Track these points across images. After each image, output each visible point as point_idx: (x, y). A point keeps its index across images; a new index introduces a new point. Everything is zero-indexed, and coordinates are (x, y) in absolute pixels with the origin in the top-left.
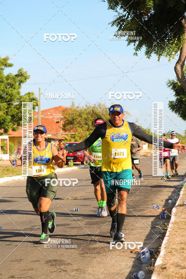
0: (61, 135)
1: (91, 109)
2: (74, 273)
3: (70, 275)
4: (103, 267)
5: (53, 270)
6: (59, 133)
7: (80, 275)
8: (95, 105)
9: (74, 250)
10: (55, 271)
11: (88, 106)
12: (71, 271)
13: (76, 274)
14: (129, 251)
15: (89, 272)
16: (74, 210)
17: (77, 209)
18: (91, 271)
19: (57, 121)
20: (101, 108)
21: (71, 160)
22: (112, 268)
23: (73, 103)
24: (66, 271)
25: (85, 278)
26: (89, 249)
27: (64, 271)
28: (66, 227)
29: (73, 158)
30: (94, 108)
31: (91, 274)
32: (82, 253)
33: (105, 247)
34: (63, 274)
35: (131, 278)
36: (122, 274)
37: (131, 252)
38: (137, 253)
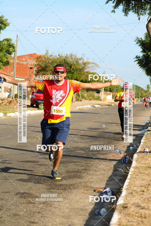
0: (33, 80)
1: (63, 58)
2: (41, 206)
3: (38, 207)
4: (68, 202)
5: (22, 202)
6: (32, 78)
7: (47, 208)
8: (67, 55)
9: (42, 185)
10: (24, 203)
11: (60, 55)
12: (38, 204)
13: (43, 207)
14: (92, 189)
15: (55, 205)
18: (57, 205)
19: (31, 67)
20: (72, 58)
21: (41, 103)
22: (77, 204)
23: (47, 51)
24: (34, 203)
25: (52, 211)
26: (56, 185)
28: (36, 163)
29: (43, 102)
30: (66, 57)
31: (57, 208)
32: (49, 188)
33: (70, 184)
34: (31, 205)
35: (93, 214)
36: (86, 210)
37: (95, 191)
38: (100, 192)
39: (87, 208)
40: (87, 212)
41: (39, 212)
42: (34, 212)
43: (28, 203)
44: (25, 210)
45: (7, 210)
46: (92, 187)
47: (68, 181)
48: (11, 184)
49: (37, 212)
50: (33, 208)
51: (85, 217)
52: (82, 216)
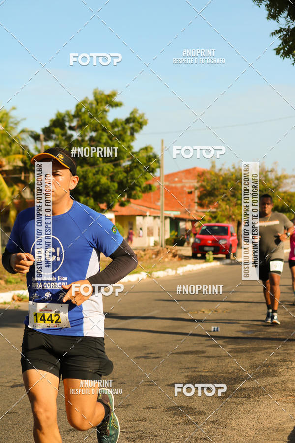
0: (195, 212)
4: (254, 418)
6: (193, 209)
11: (236, 167)
13: (212, 429)
15: (233, 425)
16: (213, 330)
17: (217, 329)
19: (190, 191)
21: (209, 251)
22: (268, 420)
23: (213, 164)
29: (212, 248)
31: (235, 429)
36: (284, 429)
39: (285, 426)
40: (286, 434)
47: (255, 382)
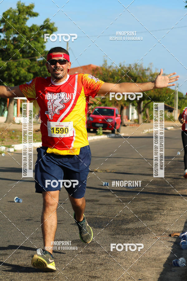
2: (104, 256)
3: (99, 258)
7: (111, 259)
8: (130, 65)
12: (100, 254)
13: (106, 257)
14: (167, 234)
16: (104, 184)
17: (107, 184)
18: (123, 254)
20: (136, 69)
21: (100, 127)
22: (148, 252)
23: (105, 61)
24: (94, 253)
26: (121, 230)
27: (92, 252)
28: (95, 203)
29: (102, 125)
30: (129, 68)
31: (123, 258)
32: (113, 233)
33: (139, 228)
34: (91, 256)
35: (169, 265)
36: (160, 260)
37: (170, 235)
38: (177, 237)
39: (161, 257)
40: (162, 263)
41: (101, 264)
42: (95, 264)
43: (88, 253)
44: (83, 262)
45: (61, 262)
46: (166, 231)
47: (137, 224)
48: (65, 229)
49: (98, 264)
50: (93, 258)
51: (159, 269)
52: (155, 268)
